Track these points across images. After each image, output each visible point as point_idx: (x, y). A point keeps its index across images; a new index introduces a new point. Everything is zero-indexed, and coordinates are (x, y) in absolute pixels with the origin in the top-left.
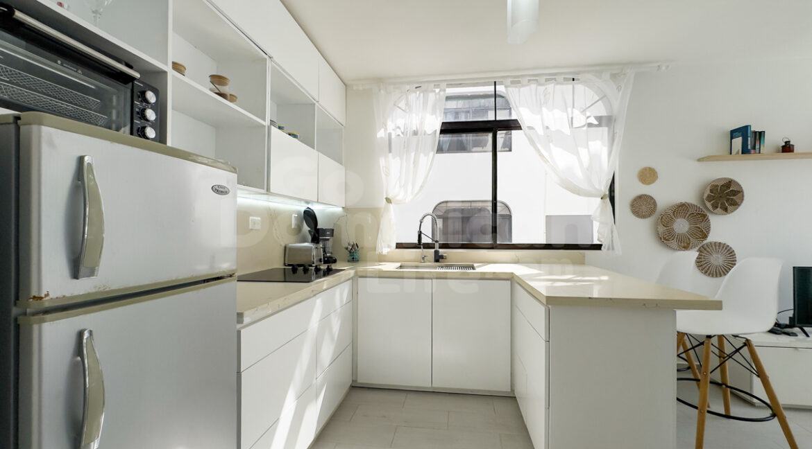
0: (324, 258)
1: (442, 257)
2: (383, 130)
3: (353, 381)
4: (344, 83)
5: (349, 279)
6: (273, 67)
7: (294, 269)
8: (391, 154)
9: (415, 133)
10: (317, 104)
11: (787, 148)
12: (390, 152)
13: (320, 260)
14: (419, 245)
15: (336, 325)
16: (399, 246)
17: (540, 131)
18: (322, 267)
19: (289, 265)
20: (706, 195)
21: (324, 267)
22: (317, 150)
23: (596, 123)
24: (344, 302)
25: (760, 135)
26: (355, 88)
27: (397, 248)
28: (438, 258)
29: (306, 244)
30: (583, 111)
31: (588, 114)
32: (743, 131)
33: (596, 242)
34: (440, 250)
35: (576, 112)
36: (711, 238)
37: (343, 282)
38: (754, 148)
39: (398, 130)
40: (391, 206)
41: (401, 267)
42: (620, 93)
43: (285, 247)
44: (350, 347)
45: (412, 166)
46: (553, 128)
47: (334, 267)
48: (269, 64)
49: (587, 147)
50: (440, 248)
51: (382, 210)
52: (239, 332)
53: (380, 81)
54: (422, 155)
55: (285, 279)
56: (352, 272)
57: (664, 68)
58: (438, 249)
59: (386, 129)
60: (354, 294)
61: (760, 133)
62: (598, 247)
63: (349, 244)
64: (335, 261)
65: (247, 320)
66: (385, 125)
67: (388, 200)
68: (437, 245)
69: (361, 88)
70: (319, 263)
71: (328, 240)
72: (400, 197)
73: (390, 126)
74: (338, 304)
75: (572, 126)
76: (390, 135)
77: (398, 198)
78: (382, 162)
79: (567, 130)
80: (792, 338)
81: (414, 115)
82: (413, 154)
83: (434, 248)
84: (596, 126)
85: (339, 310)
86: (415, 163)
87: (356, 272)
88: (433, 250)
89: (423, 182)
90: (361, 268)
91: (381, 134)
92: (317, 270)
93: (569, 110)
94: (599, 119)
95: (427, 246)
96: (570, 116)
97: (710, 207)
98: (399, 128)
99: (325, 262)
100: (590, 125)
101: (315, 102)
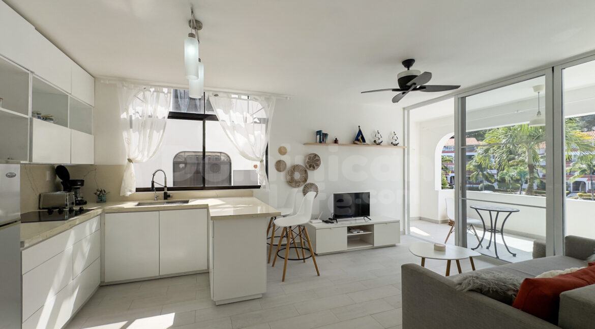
0: (76, 201)
1: (169, 196)
2: (125, 113)
3: (101, 282)
4: (93, 77)
5: (98, 216)
6: (34, 77)
7: (50, 211)
8: (131, 130)
9: (150, 117)
10: (69, 95)
11: (336, 141)
12: (131, 127)
13: (73, 203)
14: (152, 189)
15: (86, 248)
16: (138, 190)
17: (229, 124)
18: (74, 208)
19: (43, 209)
20: (306, 161)
21: (76, 208)
22: (70, 128)
23: (258, 122)
24: (94, 231)
25: (325, 135)
26: (102, 81)
27: (136, 191)
28: (166, 197)
29: (58, 193)
30: (252, 115)
31: (254, 117)
32: (319, 133)
33: (259, 184)
34: (168, 192)
35: (248, 116)
36: (308, 181)
37: (92, 218)
38: (323, 140)
39: (137, 114)
40: (132, 165)
41: (139, 204)
42: (270, 108)
43: (40, 195)
44: (99, 260)
45: (147, 139)
46: (236, 123)
47: (85, 207)
48: (31, 76)
49: (253, 134)
50: (168, 190)
51: (125, 167)
52: (21, 252)
53: (123, 80)
54: (155, 132)
55: (40, 219)
56: (100, 211)
57: (289, 99)
58: (166, 191)
59: (127, 113)
60: (102, 225)
61: (326, 134)
62: (259, 187)
63: (98, 191)
64: (85, 203)
65: (26, 245)
66: (127, 110)
67: (130, 160)
68: (166, 189)
69: (108, 83)
70: (71, 206)
71: (79, 188)
72: (139, 158)
73: (131, 111)
74: (88, 232)
75: (246, 122)
76: (131, 117)
77: (137, 159)
78: (125, 135)
79: (243, 124)
80: (333, 224)
81: (149, 105)
82: (148, 131)
83: (164, 190)
84: (258, 123)
85: (89, 237)
86: (150, 137)
87: (103, 210)
88: (163, 192)
89: (156, 149)
90: (108, 207)
91: (124, 116)
92: (71, 211)
93: (245, 113)
94: (260, 119)
95: (159, 189)
96: (245, 116)
97: (308, 167)
98: (138, 112)
99: (77, 204)
100: (255, 122)
101: (68, 94)
